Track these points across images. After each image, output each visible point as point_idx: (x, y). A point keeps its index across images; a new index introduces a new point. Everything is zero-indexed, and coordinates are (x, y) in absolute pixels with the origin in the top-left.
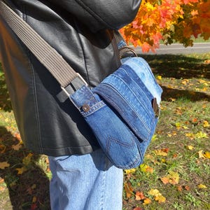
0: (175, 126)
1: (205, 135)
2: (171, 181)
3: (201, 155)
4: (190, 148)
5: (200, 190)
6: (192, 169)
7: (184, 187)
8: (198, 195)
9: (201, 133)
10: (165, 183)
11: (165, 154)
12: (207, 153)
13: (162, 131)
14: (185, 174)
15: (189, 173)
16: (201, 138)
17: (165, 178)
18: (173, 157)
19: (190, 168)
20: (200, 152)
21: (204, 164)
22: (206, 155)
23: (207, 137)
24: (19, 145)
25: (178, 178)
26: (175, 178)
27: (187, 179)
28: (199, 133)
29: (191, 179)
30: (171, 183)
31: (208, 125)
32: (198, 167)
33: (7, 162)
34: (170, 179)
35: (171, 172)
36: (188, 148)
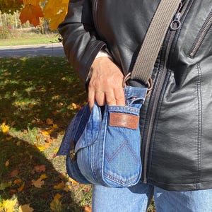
24: (41, 181)
33: (29, 205)
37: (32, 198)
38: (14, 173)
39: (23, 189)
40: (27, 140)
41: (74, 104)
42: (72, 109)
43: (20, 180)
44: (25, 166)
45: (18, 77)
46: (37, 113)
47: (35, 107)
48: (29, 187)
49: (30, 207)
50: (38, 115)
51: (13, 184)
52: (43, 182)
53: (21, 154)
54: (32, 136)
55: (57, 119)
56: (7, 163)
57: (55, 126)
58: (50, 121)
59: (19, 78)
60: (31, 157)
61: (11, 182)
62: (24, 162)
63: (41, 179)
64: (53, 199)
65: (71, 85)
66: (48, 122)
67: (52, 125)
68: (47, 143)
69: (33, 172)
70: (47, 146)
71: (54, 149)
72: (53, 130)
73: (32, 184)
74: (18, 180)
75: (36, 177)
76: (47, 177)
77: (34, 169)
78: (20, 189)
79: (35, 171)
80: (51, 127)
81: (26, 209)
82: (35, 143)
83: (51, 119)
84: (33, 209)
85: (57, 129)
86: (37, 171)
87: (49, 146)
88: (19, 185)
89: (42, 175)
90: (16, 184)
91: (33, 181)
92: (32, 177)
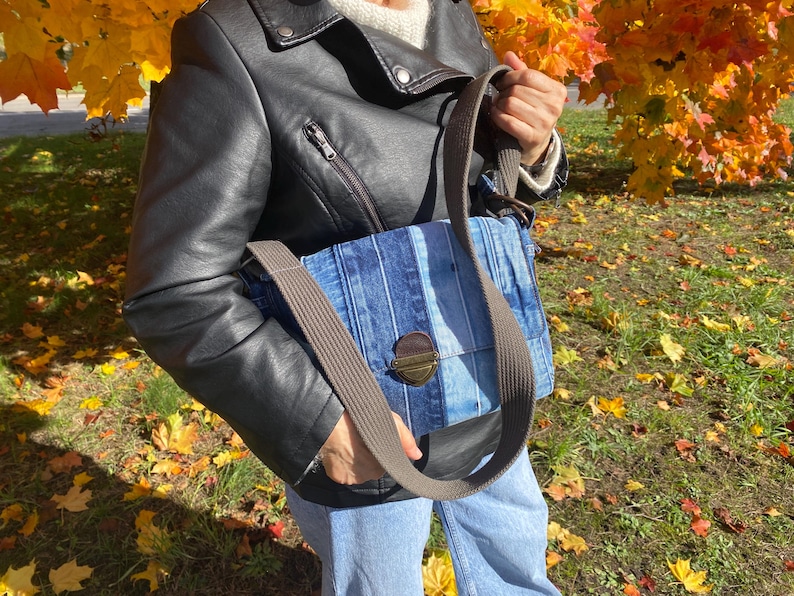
1: (573, 352)
2: (568, 490)
3: (596, 411)
4: (564, 394)
5: (633, 495)
6: (594, 447)
7: (602, 499)
8: (636, 510)
9: (564, 349)
10: (558, 498)
12: (603, 401)
14: (587, 466)
15: (594, 460)
16: (569, 364)
17: (552, 486)
18: (540, 427)
19: (589, 448)
20: (591, 402)
21: (610, 430)
22: (604, 407)
23: (580, 359)
24: (82, 491)
25: (579, 478)
26: (576, 482)
27: (596, 477)
28: (559, 350)
29: (604, 473)
30: (572, 496)
31: (565, 327)
32: (601, 440)
33: (75, 561)
34: (566, 486)
35: (559, 468)
36: (560, 396)
37: (75, 540)
39: (39, 527)
41: (84, 276)
42: (82, 287)
43: (16, 508)
44: (16, 467)
48: (52, 518)
49: (80, 564)
52: (88, 494)
55: (50, 323)
57: (53, 341)
58: (36, 332)
60: (21, 436)
63: (77, 488)
65: (51, 222)
66: (29, 332)
67: (44, 339)
68: (52, 391)
69: (47, 476)
70: (53, 397)
71: (80, 402)
72: (52, 352)
73: (59, 507)
74: (12, 507)
75: (59, 485)
76: (92, 478)
77: (48, 469)
78: (28, 530)
79: (52, 472)
80: (42, 344)
81: (70, 576)
82: (16, 396)
83: (34, 325)
84: (92, 570)
85: (61, 348)
86: (58, 472)
87: (60, 398)
88: (19, 519)
89: (76, 477)
90: (11, 520)
91: (55, 498)
92: (50, 490)
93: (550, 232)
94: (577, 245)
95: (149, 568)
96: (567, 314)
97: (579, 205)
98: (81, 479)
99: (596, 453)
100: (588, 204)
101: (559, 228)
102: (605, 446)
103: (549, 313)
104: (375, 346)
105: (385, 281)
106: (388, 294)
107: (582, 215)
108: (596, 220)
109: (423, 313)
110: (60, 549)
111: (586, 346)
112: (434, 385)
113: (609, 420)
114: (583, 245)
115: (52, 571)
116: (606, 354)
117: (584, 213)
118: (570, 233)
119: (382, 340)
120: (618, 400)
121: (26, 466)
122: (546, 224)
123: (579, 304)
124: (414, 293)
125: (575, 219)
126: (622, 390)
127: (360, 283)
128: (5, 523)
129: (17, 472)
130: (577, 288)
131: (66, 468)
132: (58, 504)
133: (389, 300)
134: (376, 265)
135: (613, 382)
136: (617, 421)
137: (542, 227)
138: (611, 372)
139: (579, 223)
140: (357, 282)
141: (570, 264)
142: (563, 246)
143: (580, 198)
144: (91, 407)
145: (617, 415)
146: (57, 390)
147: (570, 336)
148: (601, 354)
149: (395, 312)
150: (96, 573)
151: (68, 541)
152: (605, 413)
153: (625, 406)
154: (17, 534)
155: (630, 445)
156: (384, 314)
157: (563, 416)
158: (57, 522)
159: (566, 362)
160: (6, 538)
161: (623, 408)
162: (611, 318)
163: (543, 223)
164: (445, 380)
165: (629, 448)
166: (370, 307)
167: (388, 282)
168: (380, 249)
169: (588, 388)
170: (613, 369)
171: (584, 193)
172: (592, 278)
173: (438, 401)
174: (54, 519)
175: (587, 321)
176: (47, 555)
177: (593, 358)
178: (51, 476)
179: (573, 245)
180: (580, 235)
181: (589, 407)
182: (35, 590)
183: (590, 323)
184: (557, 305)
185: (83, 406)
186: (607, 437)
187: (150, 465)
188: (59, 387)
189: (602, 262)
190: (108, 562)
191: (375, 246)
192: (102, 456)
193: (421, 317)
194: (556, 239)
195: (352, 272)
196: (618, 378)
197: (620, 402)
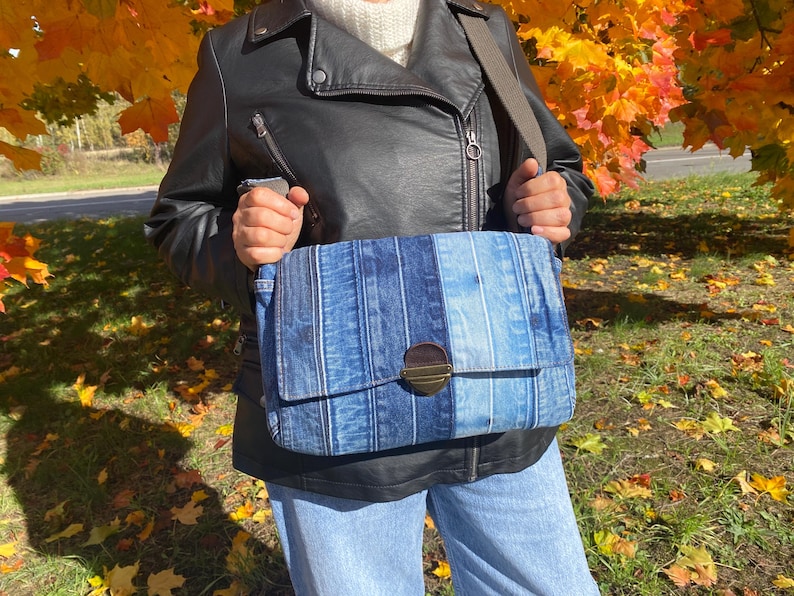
0: (636, 402)
1: (729, 422)
2: (694, 576)
3: (746, 488)
4: (708, 465)
5: (782, 594)
6: (737, 530)
7: (738, 592)
9: (716, 417)
10: (682, 584)
11: (646, 493)
12: (759, 478)
13: (607, 422)
14: (725, 550)
15: (735, 545)
16: (721, 432)
17: (673, 568)
18: (671, 499)
19: (731, 530)
20: (741, 477)
21: (763, 514)
22: (758, 485)
23: (737, 429)
24: (195, 507)
25: (711, 564)
26: (706, 567)
27: (735, 566)
28: (710, 417)
29: (747, 563)
30: (699, 583)
31: (724, 392)
32: (749, 523)
33: (173, 569)
34: (693, 570)
35: (684, 547)
36: (702, 467)
37: (178, 550)
38: (124, 498)
39: (153, 534)
40: (146, 413)
43: (140, 514)
44: (150, 478)
45: (100, 264)
46: (162, 346)
47: (153, 333)
48: (165, 526)
49: (176, 573)
50: (164, 351)
51: (123, 524)
52: (200, 509)
53: (135, 449)
54: (157, 402)
55: (211, 357)
56: (103, 476)
57: (210, 374)
58: (197, 364)
59: (102, 268)
60: (162, 453)
61: (117, 521)
62: (146, 468)
63: (193, 503)
64: (230, 544)
66: (192, 365)
67: (203, 372)
68: (197, 416)
69: (171, 489)
70: (197, 422)
71: (218, 428)
72: (206, 383)
73: (173, 518)
74: (136, 513)
75: (180, 499)
76: (207, 496)
77: (173, 483)
78: (144, 536)
79: (176, 486)
80: (200, 376)
81: (165, 582)
82: (167, 418)
83: (198, 359)
84: (184, 579)
85: (215, 380)
86: (182, 486)
87: (201, 423)
88: (139, 525)
89: (195, 494)
90: (132, 524)
91: (174, 510)
92: (171, 502)
93: (725, 293)
94: (756, 307)
95: (232, 586)
96: (729, 379)
97: (770, 267)
98: (199, 495)
99: (739, 537)
100: (782, 265)
101: (739, 289)
102: (753, 531)
103: (705, 376)
104: (382, 351)
105: (402, 285)
106: (403, 297)
107: (770, 276)
108: (787, 282)
109: (440, 321)
110: (164, 556)
111: (746, 415)
112: (444, 396)
113: (765, 501)
114: (765, 308)
115: (152, 575)
116: (771, 426)
117: (774, 275)
118: (751, 295)
119: (391, 345)
120: (778, 479)
121: (158, 479)
122: (724, 285)
123: (747, 369)
124: (433, 300)
125: (759, 281)
126: (786, 469)
127: (376, 285)
128: (128, 526)
129: (150, 483)
130: (747, 352)
131: (188, 483)
132: (174, 515)
133: (404, 304)
134: (395, 269)
135: (775, 458)
136: (775, 503)
137: (716, 288)
138: (775, 447)
139: (765, 285)
140: (372, 283)
141: (744, 327)
142: (739, 307)
143: (771, 259)
144: (224, 434)
145: (774, 497)
146: (201, 416)
147: (729, 403)
148: (765, 425)
149: (409, 317)
150: (186, 584)
151: (172, 550)
152: (760, 492)
153: (788, 488)
154: (135, 537)
155: (788, 534)
156: (396, 317)
157: (703, 489)
158: (169, 531)
159: (716, 431)
160: (125, 540)
161: (785, 490)
162: (784, 386)
163: (718, 284)
164: (458, 392)
165: (785, 538)
166: (383, 310)
167: (405, 287)
168: (401, 255)
169: (741, 462)
170: (778, 444)
171: (778, 254)
172: (769, 343)
173: (448, 415)
174: (167, 528)
175: (754, 388)
176: (153, 561)
177: (753, 430)
178: (175, 490)
179: (752, 307)
180: (762, 297)
181: (737, 483)
182: (133, 590)
183: (758, 392)
184: (718, 369)
185: (218, 432)
186: (756, 520)
187: (257, 490)
188: (203, 413)
189: (785, 325)
190: (200, 575)
191: (398, 251)
192: (221, 477)
193: (437, 325)
194: (730, 300)
195: (369, 273)
196: (784, 455)
197: (781, 482)
